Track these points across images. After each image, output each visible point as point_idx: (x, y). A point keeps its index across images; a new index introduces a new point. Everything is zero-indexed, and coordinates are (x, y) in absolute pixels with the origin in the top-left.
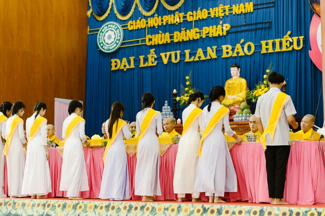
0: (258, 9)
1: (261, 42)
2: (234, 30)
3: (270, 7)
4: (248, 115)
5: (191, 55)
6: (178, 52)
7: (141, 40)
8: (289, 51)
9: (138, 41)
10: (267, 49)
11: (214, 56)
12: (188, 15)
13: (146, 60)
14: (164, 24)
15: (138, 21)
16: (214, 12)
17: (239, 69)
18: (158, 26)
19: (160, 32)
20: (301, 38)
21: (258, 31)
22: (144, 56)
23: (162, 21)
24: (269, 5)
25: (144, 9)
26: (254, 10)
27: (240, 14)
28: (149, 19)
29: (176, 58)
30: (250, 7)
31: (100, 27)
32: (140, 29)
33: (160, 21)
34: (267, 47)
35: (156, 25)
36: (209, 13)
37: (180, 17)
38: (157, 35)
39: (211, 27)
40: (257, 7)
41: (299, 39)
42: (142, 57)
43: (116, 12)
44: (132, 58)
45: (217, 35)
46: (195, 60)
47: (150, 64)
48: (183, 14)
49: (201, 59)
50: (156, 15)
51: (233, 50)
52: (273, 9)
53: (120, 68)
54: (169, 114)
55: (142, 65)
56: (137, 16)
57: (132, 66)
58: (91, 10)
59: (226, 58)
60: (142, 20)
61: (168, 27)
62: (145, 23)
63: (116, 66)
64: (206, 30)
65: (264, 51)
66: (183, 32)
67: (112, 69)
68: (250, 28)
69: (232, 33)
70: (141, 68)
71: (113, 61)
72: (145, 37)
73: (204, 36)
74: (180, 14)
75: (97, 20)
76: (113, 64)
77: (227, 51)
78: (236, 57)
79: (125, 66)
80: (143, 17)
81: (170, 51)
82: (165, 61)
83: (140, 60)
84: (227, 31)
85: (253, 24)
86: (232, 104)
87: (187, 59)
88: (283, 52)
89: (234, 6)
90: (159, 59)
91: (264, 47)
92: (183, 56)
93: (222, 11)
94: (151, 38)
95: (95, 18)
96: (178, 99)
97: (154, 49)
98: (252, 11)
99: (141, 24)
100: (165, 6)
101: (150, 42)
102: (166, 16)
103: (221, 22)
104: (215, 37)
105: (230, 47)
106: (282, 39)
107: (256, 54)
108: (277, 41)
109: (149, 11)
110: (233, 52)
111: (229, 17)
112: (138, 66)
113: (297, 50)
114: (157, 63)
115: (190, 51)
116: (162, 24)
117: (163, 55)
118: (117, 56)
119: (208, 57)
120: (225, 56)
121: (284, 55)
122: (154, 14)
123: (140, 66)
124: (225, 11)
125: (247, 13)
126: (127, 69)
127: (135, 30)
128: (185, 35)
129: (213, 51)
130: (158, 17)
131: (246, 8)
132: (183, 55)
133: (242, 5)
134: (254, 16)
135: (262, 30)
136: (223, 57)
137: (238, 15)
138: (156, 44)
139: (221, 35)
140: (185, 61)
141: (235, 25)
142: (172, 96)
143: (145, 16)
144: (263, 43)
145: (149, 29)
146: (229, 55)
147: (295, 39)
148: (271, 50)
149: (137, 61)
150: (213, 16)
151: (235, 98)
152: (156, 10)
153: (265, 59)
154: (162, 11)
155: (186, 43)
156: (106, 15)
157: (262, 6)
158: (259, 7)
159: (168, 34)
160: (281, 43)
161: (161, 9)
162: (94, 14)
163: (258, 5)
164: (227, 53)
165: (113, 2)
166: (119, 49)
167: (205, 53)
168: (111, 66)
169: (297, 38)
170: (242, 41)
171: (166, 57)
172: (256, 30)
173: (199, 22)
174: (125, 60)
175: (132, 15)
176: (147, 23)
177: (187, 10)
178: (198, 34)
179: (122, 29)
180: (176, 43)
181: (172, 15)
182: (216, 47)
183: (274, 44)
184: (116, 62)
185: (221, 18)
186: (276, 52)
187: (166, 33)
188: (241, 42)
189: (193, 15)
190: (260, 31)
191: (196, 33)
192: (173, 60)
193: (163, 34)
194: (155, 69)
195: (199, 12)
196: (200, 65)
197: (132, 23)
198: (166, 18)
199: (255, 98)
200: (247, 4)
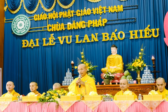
0: (126, 10)
1: (130, 31)
2: (110, 23)
4: (131, 79)
5: (80, 38)
6: (71, 36)
7: (44, 28)
8: (149, 38)
9: (41, 28)
10: (133, 36)
11: (96, 40)
12: (77, 12)
13: (47, 41)
14: (60, 17)
15: (41, 15)
16: (95, 11)
17: (117, 49)
18: (56, 18)
19: (57, 22)
20: (158, 29)
21: (127, 24)
22: (46, 39)
23: (58, 15)
24: (134, 8)
25: (45, 6)
26: (123, 10)
27: (114, 13)
28: (49, 14)
29: (69, 41)
30: (120, 8)
31: (14, 18)
32: (43, 20)
33: (57, 15)
34: (134, 35)
35: (54, 18)
36: (92, 11)
37: (71, 14)
38: (55, 25)
39: (94, 21)
42: (44, 39)
43: (25, 8)
44: (37, 40)
45: (98, 26)
46: (83, 42)
47: (51, 44)
48: (74, 11)
49: (87, 42)
50: (54, 11)
51: (110, 36)
52: (136, 10)
53: (29, 46)
54: (72, 78)
56: (40, 11)
57: (38, 45)
58: (7, 6)
59: (105, 41)
60: (44, 14)
61: (62, 20)
62: (46, 17)
63: (26, 45)
64: (90, 22)
65: (132, 37)
66: (74, 23)
67: (23, 47)
68: (121, 22)
69: (108, 25)
70: (44, 46)
71: (23, 41)
72: (47, 26)
73: (89, 26)
74: (71, 11)
75: (11, 13)
76: (24, 43)
77: (106, 36)
78: (112, 41)
79: (32, 45)
80: (45, 12)
81: (64, 36)
82: (62, 42)
83: (43, 41)
84: (105, 24)
85: (123, 20)
86: (115, 72)
87: (77, 41)
88: (145, 38)
89: (109, 7)
90: (57, 41)
93: (101, 10)
94: (51, 26)
95: (10, 12)
96: (76, 67)
97: (53, 34)
98: (122, 11)
99: (43, 17)
100: (60, 5)
101: (51, 29)
102: (61, 12)
103: (101, 18)
104: (97, 27)
105: (108, 34)
106: (144, 30)
107: (126, 39)
108: (141, 31)
109: (48, 8)
110: (110, 38)
111: (106, 14)
112: (42, 45)
113: (155, 38)
114: (56, 44)
115: (79, 36)
116: (59, 17)
117: (59, 38)
118: (26, 38)
119: (92, 41)
120: (104, 40)
121: (146, 41)
122: (53, 10)
123: (43, 45)
124: (103, 10)
125: (119, 12)
126: (33, 47)
127: (39, 21)
128: (75, 25)
129: (95, 36)
130: (56, 13)
131: (118, 9)
132: (74, 39)
133: (115, 7)
134: (124, 14)
135: (130, 24)
136: (103, 40)
137: (112, 13)
138: (55, 30)
139: (101, 26)
140: (76, 43)
141: (110, 19)
142: (71, 65)
143: (46, 12)
144: (131, 32)
145: (49, 21)
146: (107, 40)
147: (153, 30)
148: (136, 37)
149: (41, 42)
150: (94, 13)
151: (116, 68)
152: (54, 8)
153: (132, 43)
154: (58, 9)
155: (76, 31)
156: (18, 10)
157: (129, 8)
158: (127, 8)
159: (63, 24)
160: (143, 33)
161: (57, 7)
162: (9, 9)
163: (126, 7)
164: (106, 38)
165: (23, 2)
166: (28, 33)
167: (90, 38)
168: (22, 45)
169: (155, 29)
171: (62, 39)
172: (125, 23)
173: (85, 16)
174: (32, 40)
175: (37, 11)
176: (48, 16)
177: (76, 8)
178: (84, 25)
179: (30, 20)
180: (69, 30)
181: (66, 12)
182: (98, 34)
183: (138, 33)
184: (25, 42)
185: (101, 14)
186: (140, 38)
187: (62, 24)
188: (115, 31)
189: (80, 12)
190: (128, 24)
191: (83, 24)
192: (67, 42)
193: (60, 24)
194: (54, 47)
195: (85, 10)
196: (87, 45)
197: (37, 16)
198: (61, 13)
199: (133, 68)
200: (118, 6)
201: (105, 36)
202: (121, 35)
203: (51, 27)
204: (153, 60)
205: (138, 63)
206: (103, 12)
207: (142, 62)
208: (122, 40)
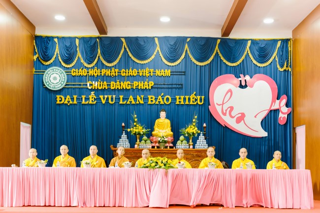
0: (173, 75)
1: (176, 96)
2: (156, 86)
3: (182, 75)
5: (124, 99)
6: (114, 96)
7: (83, 84)
8: (195, 105)
9: (80, 85)
11: (142, 102)
12: (122, 71)
13: (87, 99)
14: (103, 75)
15: (80, 70)
16: (142, 72)
19: (99, 80)
20: (203, 97)
23: (101, 72)
24: (181, 73)
25: (85, 61)
26: (171, 75)
27: (161, 76)
28: (90, 70)
29: (112, 100)
30: (168, 72)
31: (46, 70)
32: (82, 76)
33: (99, 72)
34: (180, 100)
35: (96, 75)
36: (138, 73)
37: (115, 72)
38: (96, 82)
39: (139, 82)
40: (173, 73)
41: (201, 97)
42: (84, 97)
43: (60, 60)
44: (75, 97)
45: (144, 88)
46: (127, 103)
47: (91, 102)
48: (118, 70)
49: (132, 103)
50: (96, 68)
52: (183, 76)
53: (64, 103)
55: (83, 102)
56: (79, 66)
57: (75, 102)
58: (37, 56)
59: (151, 104)
61: (105, 78)
62: (86, 72)
64: (135, 84)
65: (177, 103)
66: (118, 83)
67: (57, 103)
68: (168, 87)
69: (155, 88)
70: (83, 104)
71: (58, 96)
72: (87, 82)
73: (134, 88)
74: (115, 70)
75: (42, 64)
76: (58, 99)
78: (158, 104)
79: (69, 102)
81: (107, 95)
82: (104, 102)
83: (82, 98)
84: (151, 86)
85: (170, 84)
87: (121, 102)
88: (190, 104)
89: (157, 70)
90: (98, 99)
91: (178, 100)
92: (117, 100)
93: (148, 73)
94: (91, 83)
95: (41, 62)
96: (128, 130)
97: (94, 92)
98: (169, 75)
99: (83, 72)
100: (103, 62)
103: (147, 80)
104: (142, 89)
105: (154, 97)
106: (190, 97)
107: (172, 104)
108: (187, 97)
109: (89, 64)
110: (156, 101)
111: (153, 77)
112: (81, 103)
113: (200, 105)
114: (96, 102)
115: (123, 96)
116: (101, 75)
117: (101, 97)
118: (62, 93)
119: (138, 103)
120: (150, 102)
121: (191, 107)
122: (94, 66)
124: (150, 73)
125: (166, 76)
126: (70, 104)
127: (78, 76)
128: (119, 85)
130: (98, 69)
131: (165, 73)
133: (163, 71)
134: (171, 79)
135: (176, 89)
136: (148, 103)
137: (159, 76)
138: (96, 88)
139: (148, 88)
141: (157, 83)
143: (86, 67)
144: (178, 97)
145: (90, 77)
146: (153, 103)
147: (199, 97)
148: (182, 103)
149: (79, 99)
150: (141, 75)
152: (95, 64)
153: (178, 108)
154: (100, 66)
155: (120, 91)
156: (51, 61)
157: (176, 73)
158: (174, 73)
159: (105, 83)
160: (189, 99)
161: (100, 63)
162: (40, 59)
163: (173, 72)
165: (58, 53)
166: (63, 88)
167: (135, 99)
168: (56, 101)
170: (163, 94)
171: (104, 99)
172: (172, 88)
173: (130, 77)
174: (68, 97)
175: (75, 65)
176: (88, 72)
177: (121, 68)
178: (130, 86)
179: (66, 74)
180: (113, 90)
181: (109, 70)
182: (143, 96)
183: (185, 99)
185: (147, 77)
186: (186, 104)
189: (126, 72)
191: (128, 85)
192: (110, 102)
193: (102, 82)
194: (94, 106)
195: (130, 70)
196: (131, 107)
197: (75, 71)
198: (104, 71)
199: (188, 134)
200: (166, 70)
201: (151, 99)
202: (168, 99)
203: (92, 85)
204: (205, 127)
205: (192, 129)
206: (150, 75)
207: (196, 129)
208: (168, 104)
